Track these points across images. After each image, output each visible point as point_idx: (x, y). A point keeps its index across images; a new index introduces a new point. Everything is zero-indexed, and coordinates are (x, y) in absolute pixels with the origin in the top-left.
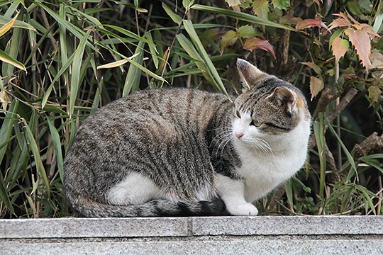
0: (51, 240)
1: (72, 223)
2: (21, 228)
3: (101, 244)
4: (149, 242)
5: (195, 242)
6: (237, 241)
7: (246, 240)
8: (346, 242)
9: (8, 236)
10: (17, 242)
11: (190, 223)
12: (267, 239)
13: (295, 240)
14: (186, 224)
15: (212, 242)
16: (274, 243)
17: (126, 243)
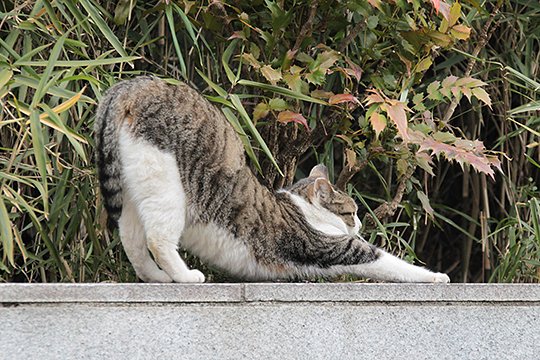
0: (117, 304)
1: (136, 288)
2: (90, 292)
3: (163, 308)
4: (206, 307)
5: (247, 307)
6: (285, 306)
7: (293, 306)
8: (383, 308)
9: (78, 300)
10: (86, 305)
11: (243, 289)
12: (312, 305)
13: (338, 306)
14: (240, 290)
15: (263, 307)
16: (319, 309)
17: (185, 308)
